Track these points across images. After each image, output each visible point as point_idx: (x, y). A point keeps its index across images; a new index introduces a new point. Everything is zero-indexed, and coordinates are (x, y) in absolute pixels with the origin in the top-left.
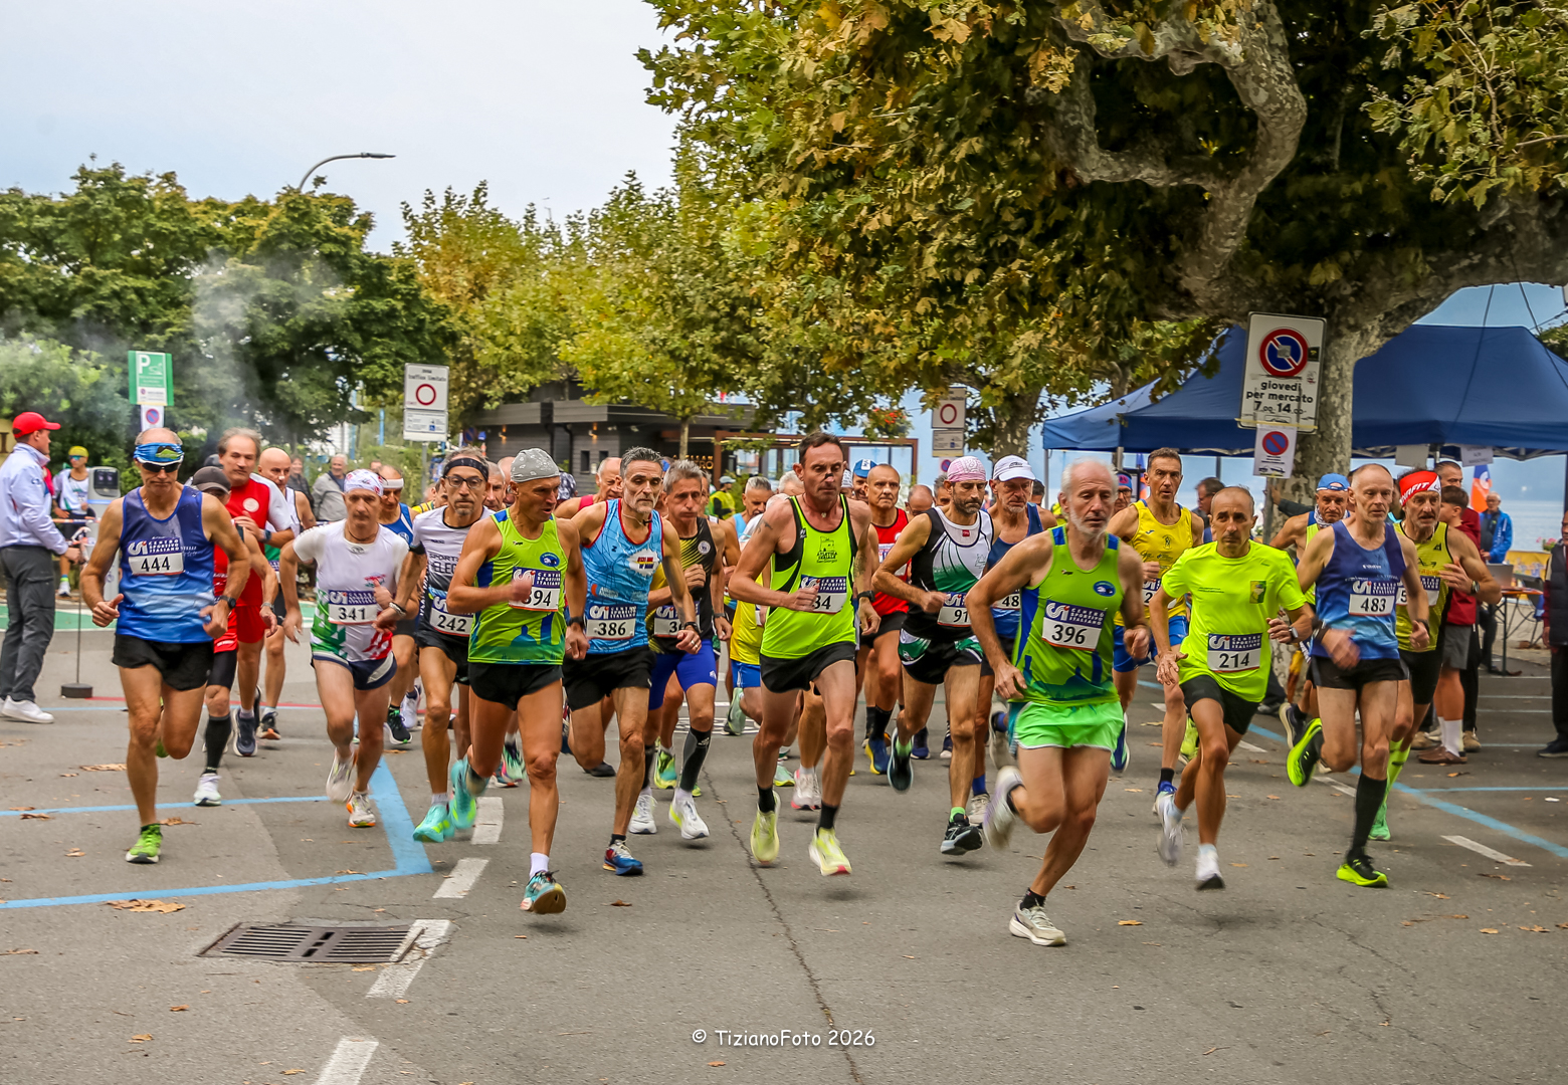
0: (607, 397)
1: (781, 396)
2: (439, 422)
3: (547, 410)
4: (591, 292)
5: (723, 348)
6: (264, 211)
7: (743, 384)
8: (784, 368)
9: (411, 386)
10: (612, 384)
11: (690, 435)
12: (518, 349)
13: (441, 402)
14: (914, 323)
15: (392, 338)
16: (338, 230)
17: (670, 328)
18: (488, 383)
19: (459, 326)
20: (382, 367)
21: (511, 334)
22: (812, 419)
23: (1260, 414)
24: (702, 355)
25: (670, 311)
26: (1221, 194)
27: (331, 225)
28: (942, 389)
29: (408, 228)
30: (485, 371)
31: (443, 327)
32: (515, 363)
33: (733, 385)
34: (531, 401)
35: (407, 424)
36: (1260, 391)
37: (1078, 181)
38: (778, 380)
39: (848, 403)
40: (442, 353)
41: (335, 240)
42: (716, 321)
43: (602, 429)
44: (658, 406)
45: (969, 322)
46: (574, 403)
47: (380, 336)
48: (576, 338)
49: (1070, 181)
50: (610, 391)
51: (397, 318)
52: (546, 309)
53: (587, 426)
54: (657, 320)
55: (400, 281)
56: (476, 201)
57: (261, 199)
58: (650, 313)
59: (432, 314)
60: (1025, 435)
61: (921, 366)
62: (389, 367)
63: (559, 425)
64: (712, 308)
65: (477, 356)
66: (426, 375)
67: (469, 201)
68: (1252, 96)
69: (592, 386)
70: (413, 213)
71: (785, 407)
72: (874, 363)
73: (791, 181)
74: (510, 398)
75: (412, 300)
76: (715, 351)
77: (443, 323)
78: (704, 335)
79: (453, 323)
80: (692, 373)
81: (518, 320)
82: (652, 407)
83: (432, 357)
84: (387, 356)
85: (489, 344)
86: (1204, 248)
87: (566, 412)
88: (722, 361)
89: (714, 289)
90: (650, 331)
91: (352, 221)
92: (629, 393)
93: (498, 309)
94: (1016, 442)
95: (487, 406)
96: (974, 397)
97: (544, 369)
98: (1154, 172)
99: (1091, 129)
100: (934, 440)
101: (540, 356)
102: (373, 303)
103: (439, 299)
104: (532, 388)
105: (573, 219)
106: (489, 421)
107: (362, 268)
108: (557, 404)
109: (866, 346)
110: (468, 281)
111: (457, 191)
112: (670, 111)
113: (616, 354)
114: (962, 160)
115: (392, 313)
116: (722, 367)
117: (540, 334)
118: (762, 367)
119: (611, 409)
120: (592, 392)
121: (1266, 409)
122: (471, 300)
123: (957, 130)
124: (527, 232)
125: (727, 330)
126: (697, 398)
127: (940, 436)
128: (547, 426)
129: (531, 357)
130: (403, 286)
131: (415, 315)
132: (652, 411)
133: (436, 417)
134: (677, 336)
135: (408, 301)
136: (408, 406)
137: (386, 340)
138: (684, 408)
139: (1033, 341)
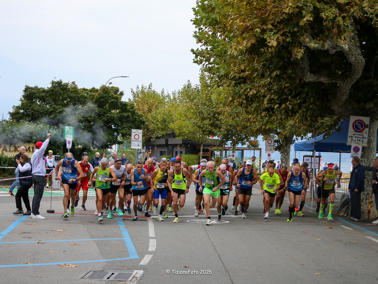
0: (182, 137)
1: (226, 137)
2: (140, 144)
3: (167, 141)
4: (178, 111)
5: (212, 125)
6: (97, 91)
7: (217, 134)
8: (227, 130)
9: (133, 135)
10: (183, 134)
11: (203, 147)
12: (159, 125)
13: (141, 139)
14: (261, 118)
15: (128, 123)
16: (115, 96)
17: (198, 120)
18: (152, 134)
19: (145, 120)
20: (126, 130)
21: (158, 121)
22: (234, 143)
23: (352, 142)
24: (206, 127)
25: (198, 116)
26: (342, 85)
27: (113, 94)
28: (268, 135)
29: (132, 95)
30: (151, 131)
31: (141, 120)
32: (159, 129)
33: (214, 135)
34: (163, 138)
35: (132, 144)
36: (352, 136)
37: (305, 81)
38: (226, 133)
39: (244, 139)
40: (141, 126)
41: (114, 98)
42: (210, 118)
43: (181, 146)
44: (195, 140)
45: (276, 118)
46: (174, 139)
47: (125, 122)
48: (174, 122)
49: (302, 81)
50: (183, 136)
51: (130, 117)
52: (167, 115)
53: (177, 145)
54: (195, 118)
55: (130, 108)
56: (149, 88)
57: (96, 88)
58: (193, 116)
59: (138, 117)
60: (290, 147)
61: (263, 129)
62: (127, 130)
63: (170, 144)
64: (209, 115)
65: (149, 127)
66: (137, 132)
67: (148, 88)
68: (350, 59)
69: (178, 134)
70: (134, 91)
71: (227, 140)
72: (250, 128)
73: (230, 82)
74: (158, 138)
75: (133, 113)
76: (209, 126)
77: (141, 119)
78: (207, 122)
79: (144, 119)
80: (204, 131)
81: (159, 118)
82: (193, 140)
83: (138, 128)
84: (127, 127)
85: (152, 124)
86: (337, 98)
87: (172, 141)
88: (211, 128)
89: (209, 110)
90: (193, 121)
91: (118, 93)
92: (188, 136)
93: (155, 115)
94: (287, 149)
95: (152, 140)
96: (276, 137)
97: (166, 130)
98: (324, 79)
99: (308, 68)
100: (266, 148)
101: (165, 127)
102: (124, 114)
103: (140, 113)
104: (163, 135)
105: (173, 92)
106: (152, 143)
107: (121, 105)
108: (169, 139)
109: (248, 124)
110: (147, 108)
111: (145, 86)
112: (199, 65)
113: (184, 126)
114: (274, 76)
115: (128, 116)
116: (211, 130)
117: (165, 122)
118: (222, 130)
119: (183, 140)
120: (178, 136)
121: (354, 140)
122: (148, 113)
123: (273, 69)
124: (162, 96)
125: (213, 120)
126: (205, 138)
127: (267, 147)
128: (167, 145)
129: (163, 127)
130: (131, 110)
131: (134, 117)
132: (193, 141)
133: (139, 143)
134: (200, 122)
135: (132, 113)
136: (132, 140)
137: (127, 123)
138: (201, 140)
139: (292, 123)
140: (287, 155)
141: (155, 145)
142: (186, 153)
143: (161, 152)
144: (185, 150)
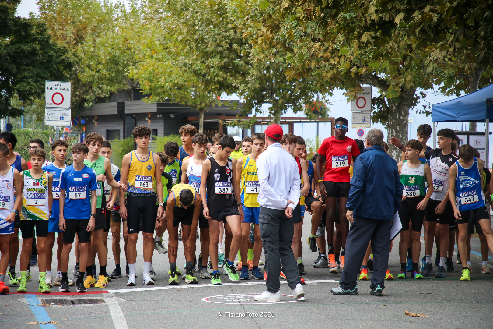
0: (157, 98)
1: (259, 96)
2: (66, 115)
3: (121, 106)
4: (145, 38)
5: (224, 68)
7: (238, 88)
8: (261, 79)
9: (48, 94)
10: (160, 91)
11: (204, 119)
12: (104, 72)
13: (67, 103)
14: (360, 47)
15: (34, 67)
17: (195, 57)
18: (86, 92)
19: (72, 59)
20: (29, 83)
21: (100, 63)
22: (277, 109)
24: (213, 72)
25: (194, 48)
28: (358, 88)
30: (85, 85)
31: (63, 60)
33: (231, 89)
34: (111, 102)
35: (47, 116)
38: (257, 86)
39: (298, 98)
40: (63, 75)
42: (221, 53)
43: (153, 116)
44: (186, 103)
45: (396, 46)
46: (137, 102)
47: (27, 65)
48: (137, 65)
50: (158, 94)
51: (37, 55)
52: (119, 49)
53: (144, 115)
54: (187, 53)
58: (183, 49)
59: (57, 52)
60: (407, 114)
61: (353, 75)
62: (33, 83)
63: (128, 115)
64: (218, 45)
65: (80, 76)
66: (58, 87)
69: (147, 91)
71: (261, 102)
72: (318, 74)
74: (99, 100)
75: (45, 44)
76: (221, 70)
77: (63, 57)
78: (215, 61)
79: (69, 56)
80: (207, 83)
81: (103, 54)
82: (183, 103)
83: (59, 78)
84: (32, 77)
85: (87, 69)
87: (133, 107)
88: (225, 76)
90: (182, 59)
92: (169, 95)
93: (92, 49)
94: (401, 118)
95: (86, 105)
97: (119, 83)
101: (116, 76)
102: (22, 46)
103: (60, 44)
104: (112, 94)
106: (88, 113)
107: (15, 26)
108: (127, 103)
109: (313, 64)
110: (74, 34)
113: (161, 73)
115: (33, 52)
116: (225, 79)
117: (116, 63)
118: (249, 78)
119: (159, 105)
120: (148, 96)
122: (76, 44)
125: (228, 58)
126: (208, 97)
127: (356, 115)
128: (121, 115)
129: (111, 76)
130: (39, 36)
131: (47, 53)
132: (183, 106)
133: (64, 112)
134: (198, 62)
135: (43, 45)
136: (47, 105)
137: (31, 68)
138: (201, 103)
139: (440, 56)
140: (402, 131)
141: (93, 117)
142: (166, 134)
143: (108, 131)
144: (165, 125)
